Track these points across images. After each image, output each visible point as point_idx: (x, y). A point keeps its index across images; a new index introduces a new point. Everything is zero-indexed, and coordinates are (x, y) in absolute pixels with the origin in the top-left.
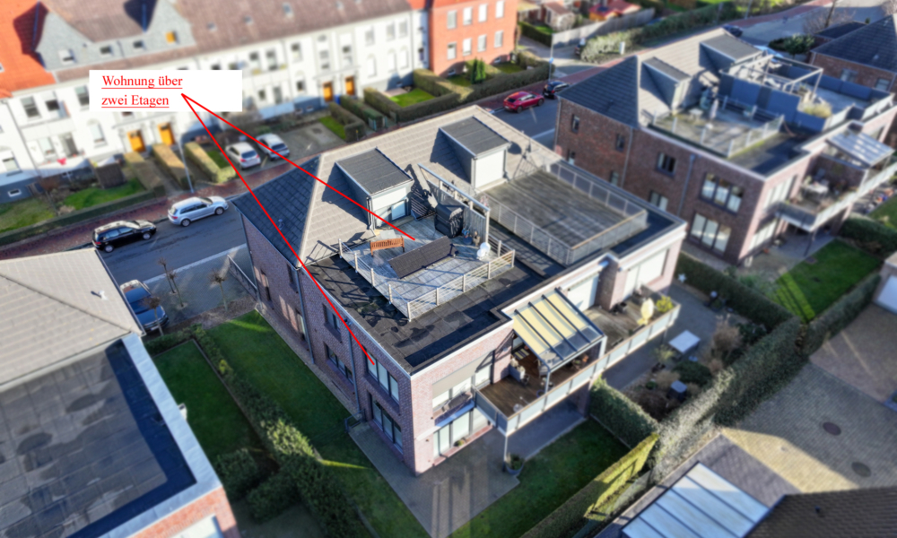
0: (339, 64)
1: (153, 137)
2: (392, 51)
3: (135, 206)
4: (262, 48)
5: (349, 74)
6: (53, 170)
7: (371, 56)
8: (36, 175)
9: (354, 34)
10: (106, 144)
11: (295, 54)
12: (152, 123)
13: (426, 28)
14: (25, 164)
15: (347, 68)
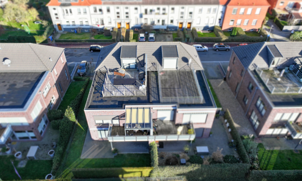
0: (187, 17)
1: (124, 25)
2: (208, 17)
3: (107, 43)
4: (162, 7)
5: (190, 21)
6: (95, 27)
7: (199, 17)
8: (92, 27)
9: (195, 9)
10: (111, 24)
11: (172, 11)
12: (124, 21)
13: (224, 12)
14: (90, 24)
15: (189, 19)
